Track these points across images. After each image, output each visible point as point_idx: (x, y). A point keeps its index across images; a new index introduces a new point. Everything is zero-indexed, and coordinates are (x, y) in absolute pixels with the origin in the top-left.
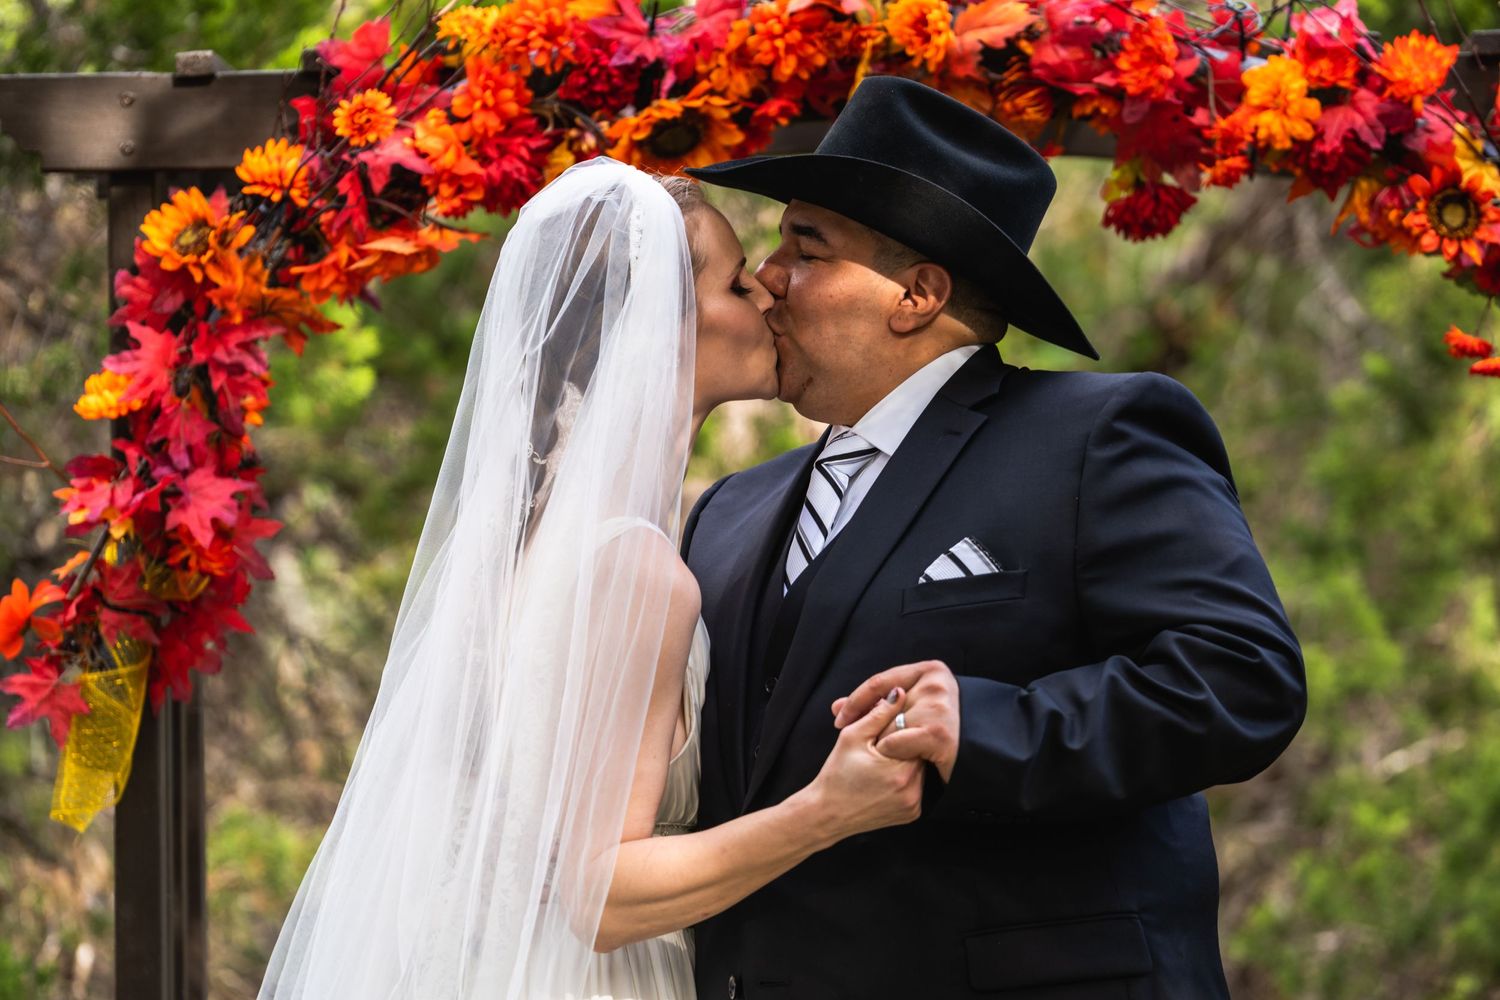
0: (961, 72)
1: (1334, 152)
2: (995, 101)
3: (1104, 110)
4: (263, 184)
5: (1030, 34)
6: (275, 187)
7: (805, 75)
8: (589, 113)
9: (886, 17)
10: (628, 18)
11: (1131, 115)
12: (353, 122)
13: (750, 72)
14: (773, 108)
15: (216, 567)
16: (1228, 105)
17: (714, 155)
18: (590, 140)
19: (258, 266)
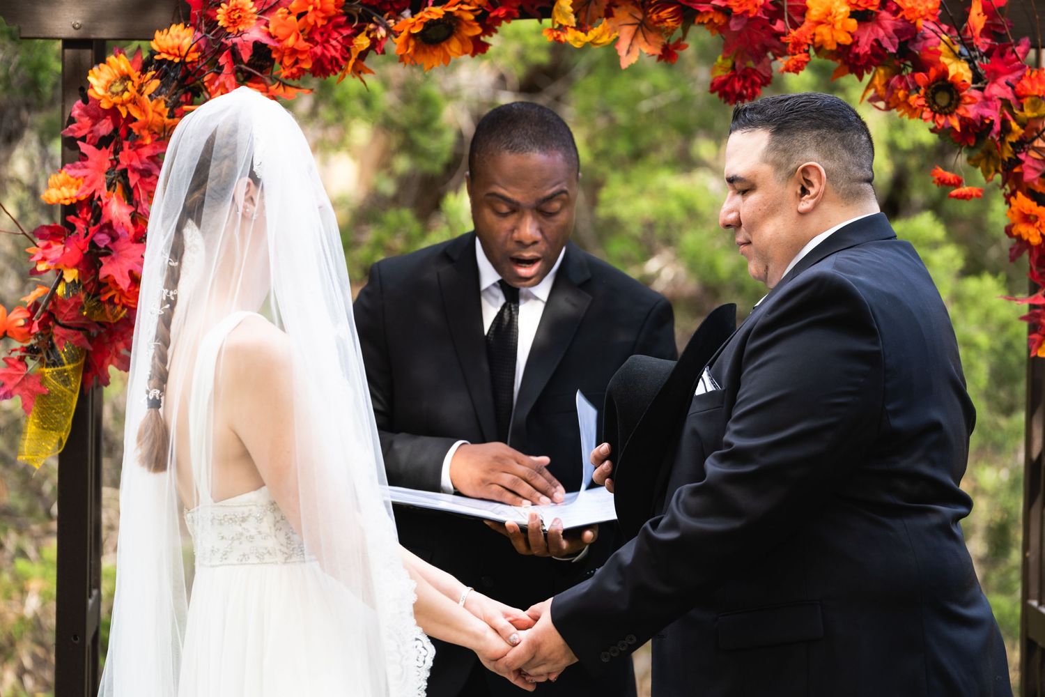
1: (865, 53)
2: (645, 13)
3: (716, 21)
4: (168, 53)
6: (175, 55)
8: (382, 14)
11: (735, 26)
12: (229, 17)
14: (500, 12)
16: (797, 19)
17: (462, 42)
18: (382, 32)
19: (162, 106)
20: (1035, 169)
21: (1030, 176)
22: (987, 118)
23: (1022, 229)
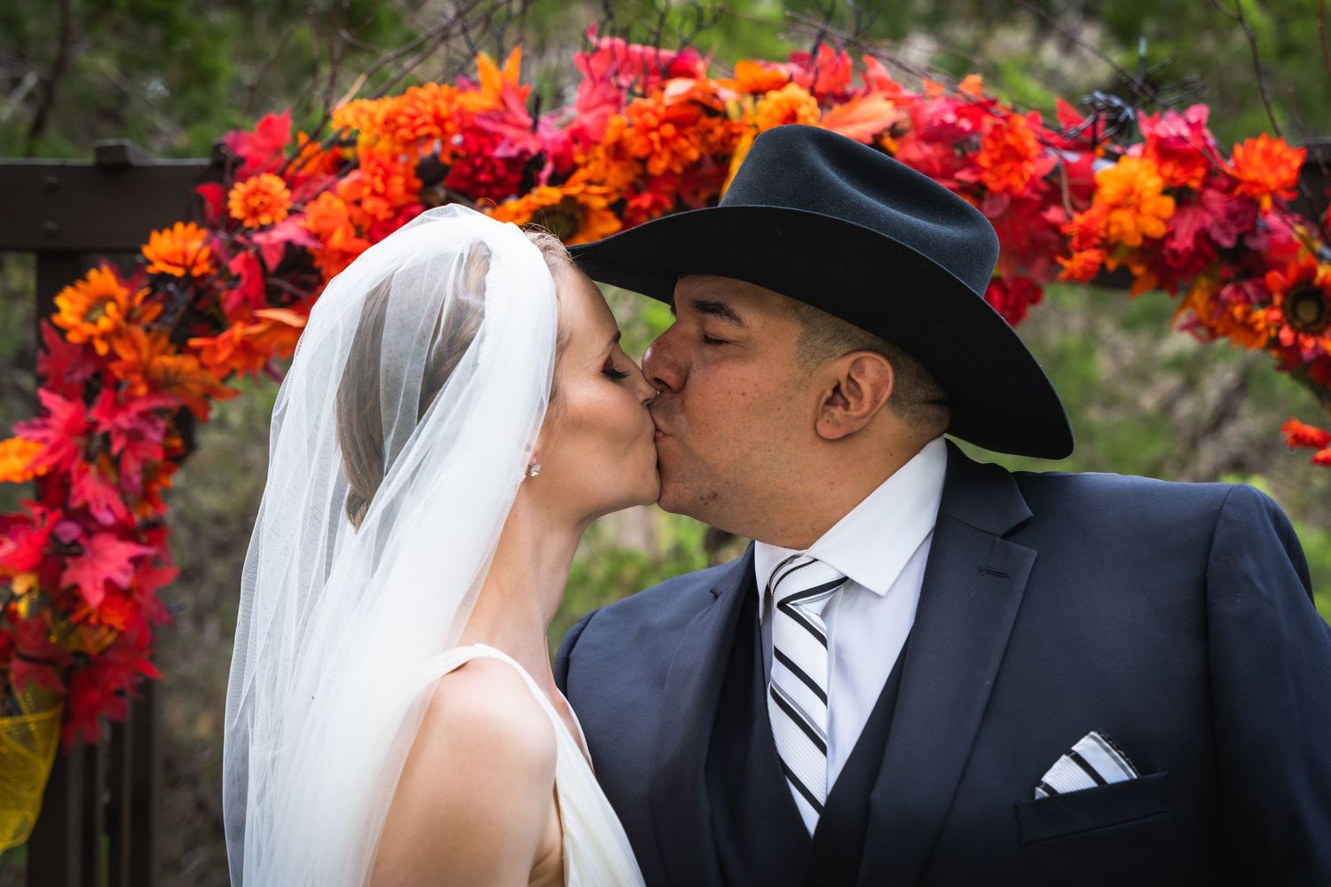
1: (1187, 250)
4: (169, 263)
5: (895, 131)
6: (177, 265)
7: (678, 169)
9: (757, 114)
10: (513, 114)
12: (247, 205)
13: (626, 164)
14: (646, 201)
15: (119, 623)
16: (1081, 204)
19: (164, 341)
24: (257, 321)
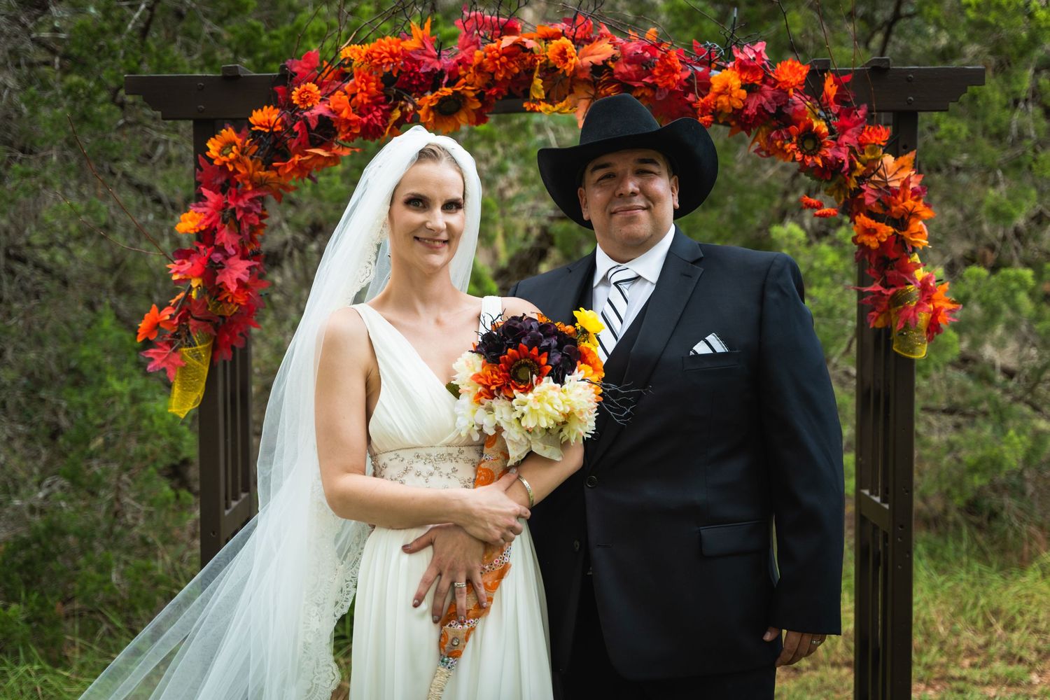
0: (582, 76)
1: (753, 114)
2: (596, 90)
3: (646, 94)
4: (261, 126)
5: (614, 59)
6: (266, 127)
7: (510, 78)
8: (410, 95)
9: (547, 51)
10: (429, 51)
11: (660, 97)
12: (301, 98)
13: (484, 75)
14: (494, 91)
15: (242, 301)
16: (703, 93)
17: (468, 114)
18: (410, 107)
19: (260, 164)
20: (873, 196)
21: (869, 201)
22: (840, 159)
23: (865, 238)
24: (307, 154)
